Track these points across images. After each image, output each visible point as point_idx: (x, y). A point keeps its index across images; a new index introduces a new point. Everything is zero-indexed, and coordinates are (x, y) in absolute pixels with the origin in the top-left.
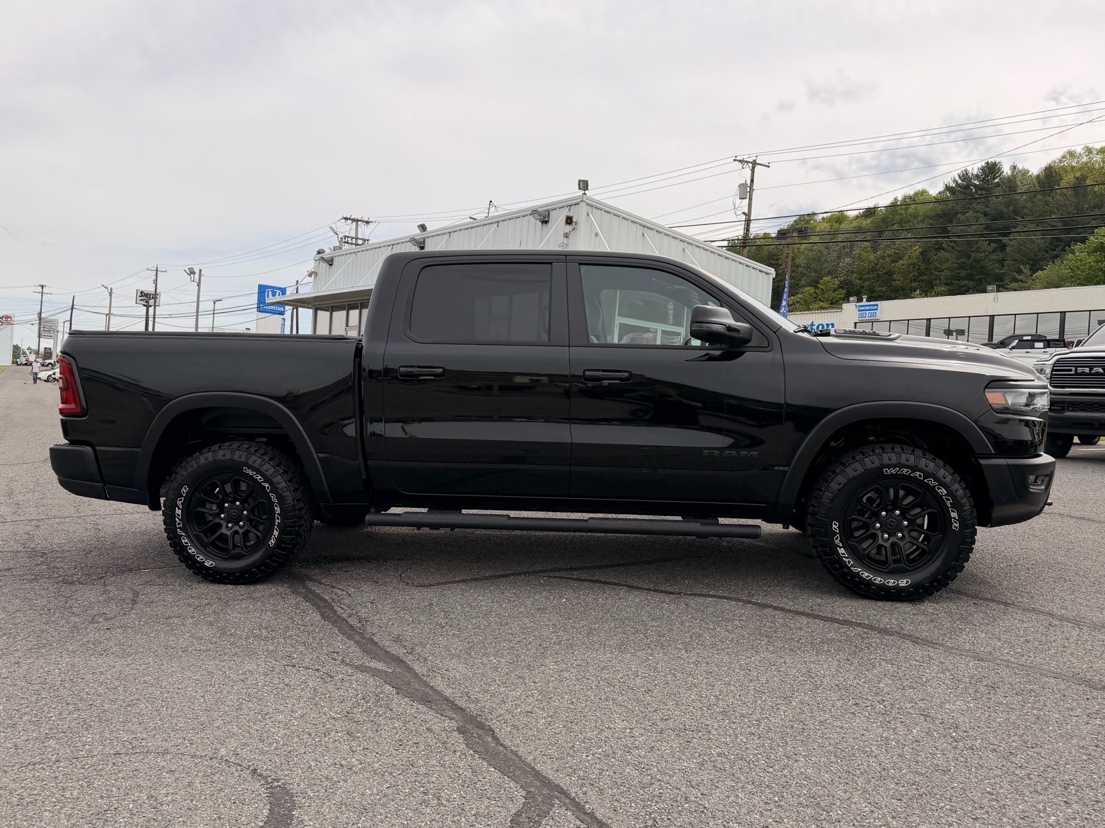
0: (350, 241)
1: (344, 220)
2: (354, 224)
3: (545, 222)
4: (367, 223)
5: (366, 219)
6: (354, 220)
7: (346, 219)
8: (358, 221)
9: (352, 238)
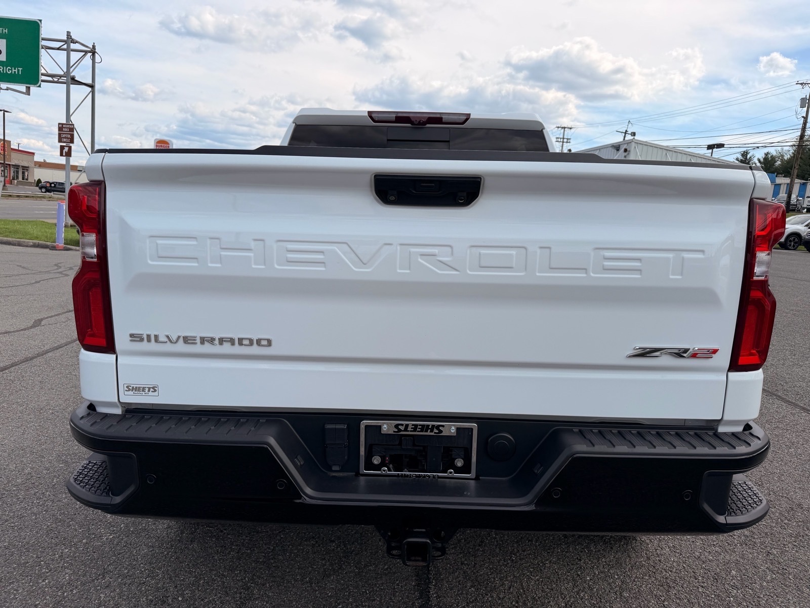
0: (559, 141)
1: (557, 128)
2: (563, 130)
3: (618, 150)
4: (571, 128)
5: (570, 127)
6: (562, 128)
7: (558, 127)
8: (565, 128)
9: (561, 138)
